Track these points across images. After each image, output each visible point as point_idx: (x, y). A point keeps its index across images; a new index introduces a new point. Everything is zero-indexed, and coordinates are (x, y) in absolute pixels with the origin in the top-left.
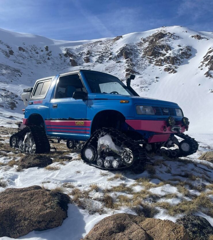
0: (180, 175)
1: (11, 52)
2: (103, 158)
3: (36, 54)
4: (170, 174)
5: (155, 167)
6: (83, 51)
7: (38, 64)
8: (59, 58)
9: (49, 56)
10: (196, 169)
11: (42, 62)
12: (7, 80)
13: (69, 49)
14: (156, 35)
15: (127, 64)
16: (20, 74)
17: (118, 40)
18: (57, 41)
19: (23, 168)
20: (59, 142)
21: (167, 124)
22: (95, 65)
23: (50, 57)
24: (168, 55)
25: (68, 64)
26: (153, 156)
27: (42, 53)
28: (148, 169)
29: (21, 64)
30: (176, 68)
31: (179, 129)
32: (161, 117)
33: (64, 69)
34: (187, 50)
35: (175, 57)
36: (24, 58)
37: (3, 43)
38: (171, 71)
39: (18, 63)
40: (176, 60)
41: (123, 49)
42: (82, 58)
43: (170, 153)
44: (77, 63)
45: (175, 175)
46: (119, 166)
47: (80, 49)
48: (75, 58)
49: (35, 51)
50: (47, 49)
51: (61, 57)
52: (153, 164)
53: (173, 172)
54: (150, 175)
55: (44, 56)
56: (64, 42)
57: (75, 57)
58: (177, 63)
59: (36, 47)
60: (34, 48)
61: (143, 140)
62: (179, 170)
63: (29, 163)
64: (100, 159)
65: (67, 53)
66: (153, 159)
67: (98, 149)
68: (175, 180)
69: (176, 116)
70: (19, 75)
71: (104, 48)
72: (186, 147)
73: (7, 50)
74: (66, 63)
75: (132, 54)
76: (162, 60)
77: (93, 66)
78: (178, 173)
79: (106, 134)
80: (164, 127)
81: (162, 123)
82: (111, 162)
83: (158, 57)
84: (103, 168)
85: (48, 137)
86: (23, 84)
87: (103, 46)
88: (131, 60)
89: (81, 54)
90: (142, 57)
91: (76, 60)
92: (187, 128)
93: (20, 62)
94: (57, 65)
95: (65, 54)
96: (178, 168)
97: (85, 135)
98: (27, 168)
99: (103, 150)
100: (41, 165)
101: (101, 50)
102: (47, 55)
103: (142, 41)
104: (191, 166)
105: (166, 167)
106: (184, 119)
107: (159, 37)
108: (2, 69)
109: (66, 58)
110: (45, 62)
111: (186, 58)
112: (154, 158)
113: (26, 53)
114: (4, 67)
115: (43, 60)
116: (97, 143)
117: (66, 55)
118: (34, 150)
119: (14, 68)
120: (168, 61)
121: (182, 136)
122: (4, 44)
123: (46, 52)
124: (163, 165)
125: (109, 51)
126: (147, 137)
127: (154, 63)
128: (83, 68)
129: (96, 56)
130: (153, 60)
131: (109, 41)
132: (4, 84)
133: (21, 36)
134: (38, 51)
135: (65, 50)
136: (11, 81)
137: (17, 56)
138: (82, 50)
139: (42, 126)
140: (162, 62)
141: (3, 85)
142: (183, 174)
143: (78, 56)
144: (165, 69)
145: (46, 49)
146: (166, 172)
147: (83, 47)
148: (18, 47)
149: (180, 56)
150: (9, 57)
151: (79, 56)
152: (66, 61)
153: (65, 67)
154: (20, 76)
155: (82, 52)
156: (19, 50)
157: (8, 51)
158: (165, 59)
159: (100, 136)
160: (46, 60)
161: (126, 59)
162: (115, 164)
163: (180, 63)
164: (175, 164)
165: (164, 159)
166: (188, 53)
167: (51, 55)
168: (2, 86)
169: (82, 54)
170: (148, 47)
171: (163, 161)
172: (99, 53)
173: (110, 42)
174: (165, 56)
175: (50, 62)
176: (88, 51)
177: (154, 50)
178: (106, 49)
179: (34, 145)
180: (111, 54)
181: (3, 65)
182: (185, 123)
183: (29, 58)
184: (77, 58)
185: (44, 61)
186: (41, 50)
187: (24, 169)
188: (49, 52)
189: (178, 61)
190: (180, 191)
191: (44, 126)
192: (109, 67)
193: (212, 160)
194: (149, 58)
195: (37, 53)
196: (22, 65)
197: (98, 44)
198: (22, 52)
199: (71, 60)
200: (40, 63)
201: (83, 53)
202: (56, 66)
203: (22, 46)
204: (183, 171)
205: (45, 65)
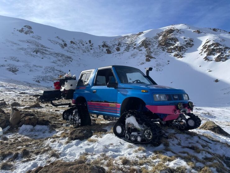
1: (65, 45)
8: (98, 48)
9: (92, 47)
11: (87, 51)
13: (105, 42)
14: (167, 31)
15: (146, 52)
17: (140, 35)
22: (124, 53)
25: (105, 53)
27: (86, 45)
29: (72, 53)
30: (182, 54)
33: (102, 56)
34: (190, 41)
35: (181, 46)
36: (74, 49)
38: (179, 56)
39: (70, 52)
42: (115, 48)
44: (111, 52)
50: (90, 42)
51: (100, 47)
55: (88, 47)
57: (109, 47)
60: (81, 42)
65: (104, 44)
70: (71, 60)
71: (130, 41)
74: (103, 51)
75: (150, 45)
83: (169, 46)
87: (129, 39)
88: (150, 49)
90: (157, 47)
91: (110, 49)
101: (128, 42)
102: (90, 46)
103: (157, 36)
107: (170, 32)
108: (59, 57)
109: (103, 48)
110: (88, 51)
111: (190, 47)
113: (75, 45)
117: (103, 46)
119: (67, 56)
120: (176, 50)
122: (60, 39)
123: (90, 44)
125: (134, 42)
127: (166, 50)
128: (116, 55)
129: (124, 46)
130: (166, 48)
134: (84, 43)
137: (69, 47)
138: (115, 42)
143: (111, 47)
144: (174, 55)
148: (70, 41)
149: (185, 45)
150: (64, 48)
151: (113, 46)
153: (103, 54)
157: (63, 44)
158: (174, 47)
160: (90, 50)
161: (146, 48)
163: (185, 51)
166: (191, 43)
170: (162, 40)
172: (126, 45)
173: (134, 36)
175: (92, 51)
176: (119, 43)
177: (166, 42)
178: (132, 41)
180: (135, 45)
181: (59, 54)
183: (78, 48)
186: (86, 43)
189: (184, 49)
192: (134, 54)
194: (163, 47)
195: (83, 45)
196: (73, 54)
198: (72, 44)
199: (107, 50)
200: (85, 52)
201: (115, 44)
202: (96, 54)
203: (73, 40)
205: (89, 53)
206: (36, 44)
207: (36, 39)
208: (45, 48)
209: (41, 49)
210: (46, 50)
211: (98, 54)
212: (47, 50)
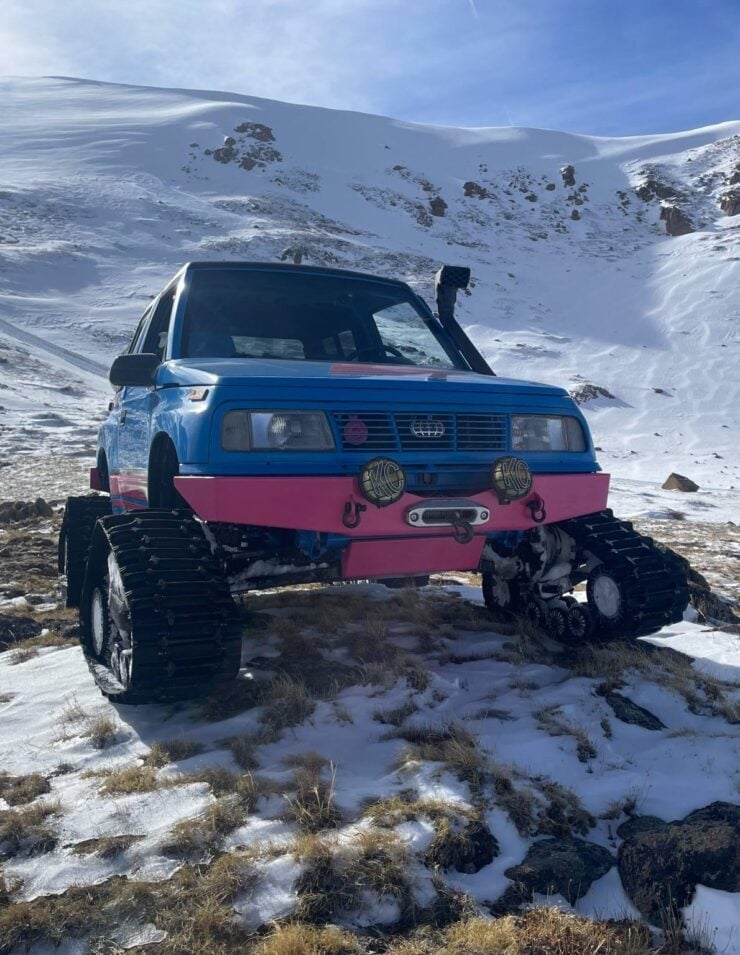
1: (439, 207)
3: (528, 201)
6: (717, 169)
7: (534, 240)
8: (615, 208)
9: (579, 203)
11: (551, 232)
13: (658, 166)
18: (609, 142)
23: (580, 209)
25: (655, 230)
27: (548, 198)
29: (473, 245)
33: (637, 248)
36: (482, 223)
37: (408, 174)
39: (463, 244)
42: (713, 197)
44: (690, 221)
47: (706, 161)
48: (683, 201)
49: (525, 191)
50: (569, 177)
51: (627, 203)
55: (557, 207)
56: (638, 141)
57: (681, 197)
59: (528, 177)
60: (522, 182)
65: (650, 184)
73: (424, 199)
74: (643, 224)
86: (476, 322)
89: (709, 184)
91: (685, 208)
93: (470, 242)
94: (610, 236)
95: (642, 189)
102: (569, 202)
108: (403, 274)
109: (644, 206)
110: (561, 228)
113: (491, 202)
114: (412, 266)
115: (555, 223)
117: (644, 194)
122: (411, 178)
123: (568, 191)
128: (718, 238)
132: (409, 329)
133: (474, 141)
134: (534, 189)
135: (642, 173)
137: (457, 219)
138: (714, 165)
141: (407, 332)
143: (693, 193)
145: (564, 177)
147: (719, 152)
148: (463, 183)
150: (429, 224)
151: (701, 189)
152: (646, 216)
153: (640, 242)
154: (469, 294)
155: (710, 172)
156: (468, 194)
157: (426, 204)
160: (567, 222)
167: (586, 199)
168: (403, 337)
169: (711, 180)
175: (580, 230)
176: (738, 166)
181: (407, 257)
183: (502, 219)
184: (690, 198)
185: (558, 226)
186: (546, 185)
188: (576, 187)
195: (532, 198)
196: (475, 252)
198: (476, 200)
199: (665, 212)
200: (544, 237)
201: (715, 175)
202: (602, 242)
203: (477, 179)
205: (561, 243)
206: (296, 216)
207: (292, 187)
208: (339, 231)
209: (319, 241)
210: (340, 244)
211: (613, 241)
212: (347, 244)
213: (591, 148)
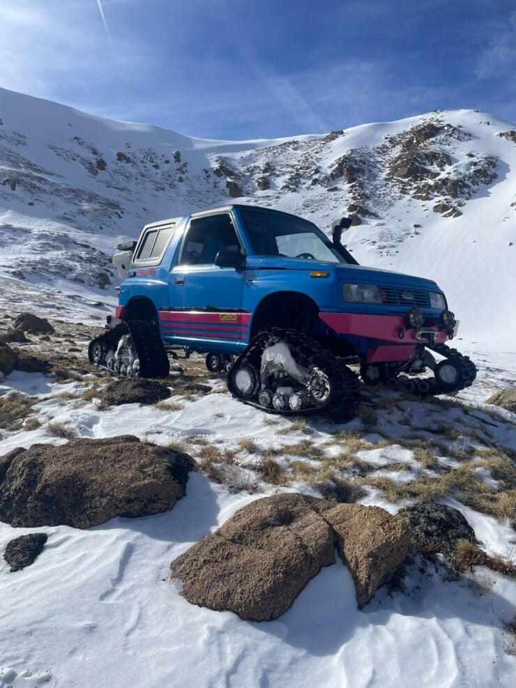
0: (428, 430)
1: (101, 165)
2: (272, 390)
3: (153, 168)
4: (407, 427)
5: (378, 411)
6: (256, 164)
7: (158, 190)
8: (202, 178)
9: (183, 173)
10: (465, 419)
11: (167, 187)
12: (93, 225)
13: (226, 158)
14: (419, 131)
15: (351, 195)
16: (119, 212)
17: (334, 139)
18: (200, 141)
19: (110, 405)
20: (188, 356)
21: (407, 324)
22: (282, 196)
23: (183, 176)
24: (443, 175)
25: (223, 193)
26: (378, 391)
27: (166, 167)
28: (362, 415)
29: (122, 189)
30: (460, 205)
31: (434, 334)
32: (394, 308)
33: (214, 202)
34: (486, 166)
35: (459, 181)
36: (127, 177)
37: (83, 143)
38: (450, 211)
39: (116, 188)
40: (461, 187)
41: (343, 161)
42: (254, 179)
43: (416, 386)
44: (242, 190)
45: (417, 429)
46: (301, 407)
47: (251, 159)
48: (239, 179)
49: (152, 162)
50: (177, 157)
51: (208, 176)
52: (375, 407)
53: (415, 422)
54: (365, 427)
55: (171, 174)
56: (218, 143)
57: (238, 177)
58: (464, 193)
59: (154, 154)
60: (150, 156)
61: (356, 356)
62: (429, 419)
63: (123, 395)
64: (266, 391)
65: (221, 167)
66: (376, 396)
67: (262, 371)
68: (414, 438)
69: (430, 307)
70: (117, 213)
71: (303, 158)
72: (449, 375)
73: (93, 159)
74: (217, 189)
75: (363, 172)
76: (430, 187)
77: (278, 197)
78: (423, 426)
79: (279, 342)
80: (399, 331)
81: (395, 321)
82: (286, 398)
83: (422, 179)
84: (271, 409)
85: (165, 346)
86: (124, 234)
87: (299, 152)
88: (361, 185)
89: (252, 171)
90: (386, 179)
91: (239, 183)
92: (450, 334)
93: (120, 187)
94: (199, 193)
95: (217, 169)
96: (427, 415)
97: (238, 343)
98: (118, 405)
99: (273, 374)
100: (144, 400)
101: (296, 163)
102: (177, 172)
103: (388, 144)
104: (455, 413)
105: (401, 413)
106: (445, 315)
107: (426, 134)
108: (81, 201)
109: (218, 180)
110: (172, 186)
111: (485, 183)
112: (381, 394)
113: (133, 166)
114: (86, 197)
115: (169, 182)
116: (260, 359)
117: (218, 172)
118: (137, 370)
119: (106, 200)
120: (444, 190)
121: (443, 350)
122: (85, 145)
123: (176, 165)
124: (394, 408)
125: (313, 163)
126: (364, 350)
127: (412, 192)
128: (256, 201)
129: (284, 174)
130: (411, 185)
131: (313, 143)
132: (84, 234)
133: (122, 128)
134: (158, 161)
135: (217, 161)
136: (101, 228)
137: (113, 173)
138: (254, 162)
139: (154, 323)
140: (430, 191)
141: (83, 236)
142: (435, 427)
143: (243, 176)
144: (436, 207)
145: (175, 157)
146: (399, 423)
147: (257, 155)
148: (116, 152)
149: (470, 177)
150: (96, 174)
151: (248, 174)
152: (219, 185)
153: (216, 199)
154: (120, 217)
155: (253, 165)
156: (119, 159)
157: (94, 162)
158: (436, 183)
159: (266, 345)
160: (176, 183)
161: (349, 183)
162: (294, 402)
163: (470, 195)
164: (423, 407)
165: (401, 398)
166: (489, 172)
167: (187, 171)
168: (82, 238)
169: (253, 170)
170: (399, 158)
171: (398, 400)
172: (290, 169)
173: (316, 144)
174: (437, 178)
175: (183, 188)
176: (267, 164)
177: (413, 164)
178: (307, 159)
179: (137, 361)
180: (317, 171)
181: (83, 191)
182: (447, 323)
183: (139, 176)
184: (242, 178)
185: (171, 184)
186: (165, 160)
187: (111, 407)
188: (181, 164)
189: (465, 190)
190: (418, 459)
191: (157, 323)
192: (312, 201)
193: (513, 406)
194: (401, 182)
195: (157, 167)
196: (123, 194)
197: (290, 149)
198: (123, 163)
199: (229, 184)
200: (163, 189)
201: (255, 167)
202: (195, 196)
203: (124, 151)
204: (435, 422)
205: (172, 194)
206: (12, 159)
207: (9, 141)
208: (40, 171)
209: (27, 176)
210: (40, 179)
211: (201, 196)
212: (45, 180)
213: (189, 143)
